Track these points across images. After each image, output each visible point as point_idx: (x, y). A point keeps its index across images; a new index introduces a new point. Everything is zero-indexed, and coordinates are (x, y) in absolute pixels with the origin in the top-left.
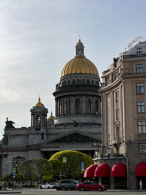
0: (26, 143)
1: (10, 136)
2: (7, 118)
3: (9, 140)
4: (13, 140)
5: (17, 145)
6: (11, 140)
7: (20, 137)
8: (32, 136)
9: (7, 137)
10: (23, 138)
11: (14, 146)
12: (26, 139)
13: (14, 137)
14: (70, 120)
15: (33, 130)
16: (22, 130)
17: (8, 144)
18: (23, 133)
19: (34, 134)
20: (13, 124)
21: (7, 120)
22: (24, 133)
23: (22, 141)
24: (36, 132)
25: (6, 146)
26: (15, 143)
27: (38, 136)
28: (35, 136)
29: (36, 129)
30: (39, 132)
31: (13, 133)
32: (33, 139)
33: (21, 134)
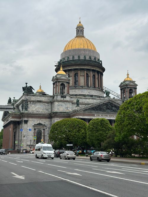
0: (47, 110)
1: (30, 102)
2: (26, 83)
3: (29, 106)
4: (33, 106)
5: (37, 112)
6: (31, 106)
7: (41, 104)
8: (58, 103)
9: (27, 103)
10: (44, 104)
11: (35, 112)
12: (46, 106)
13: (35, 103)
14: (82, 92)
15: (59, 97)
16: (42, 97)
17: (29, 109)
18: (43, 100)
19: (61, 101)
20: (33, 90)
21: (26, 84)
22: (45, 100)
23: (42, 108)
24: (62, 99)
25: (27, 112)
26: (36, 109)
27: (64, 103)
28: (61, 103)
29: (62, 97)
30: (65, 99)
31: (33, 98)
32: (59, 106)
33: (42, 100)
